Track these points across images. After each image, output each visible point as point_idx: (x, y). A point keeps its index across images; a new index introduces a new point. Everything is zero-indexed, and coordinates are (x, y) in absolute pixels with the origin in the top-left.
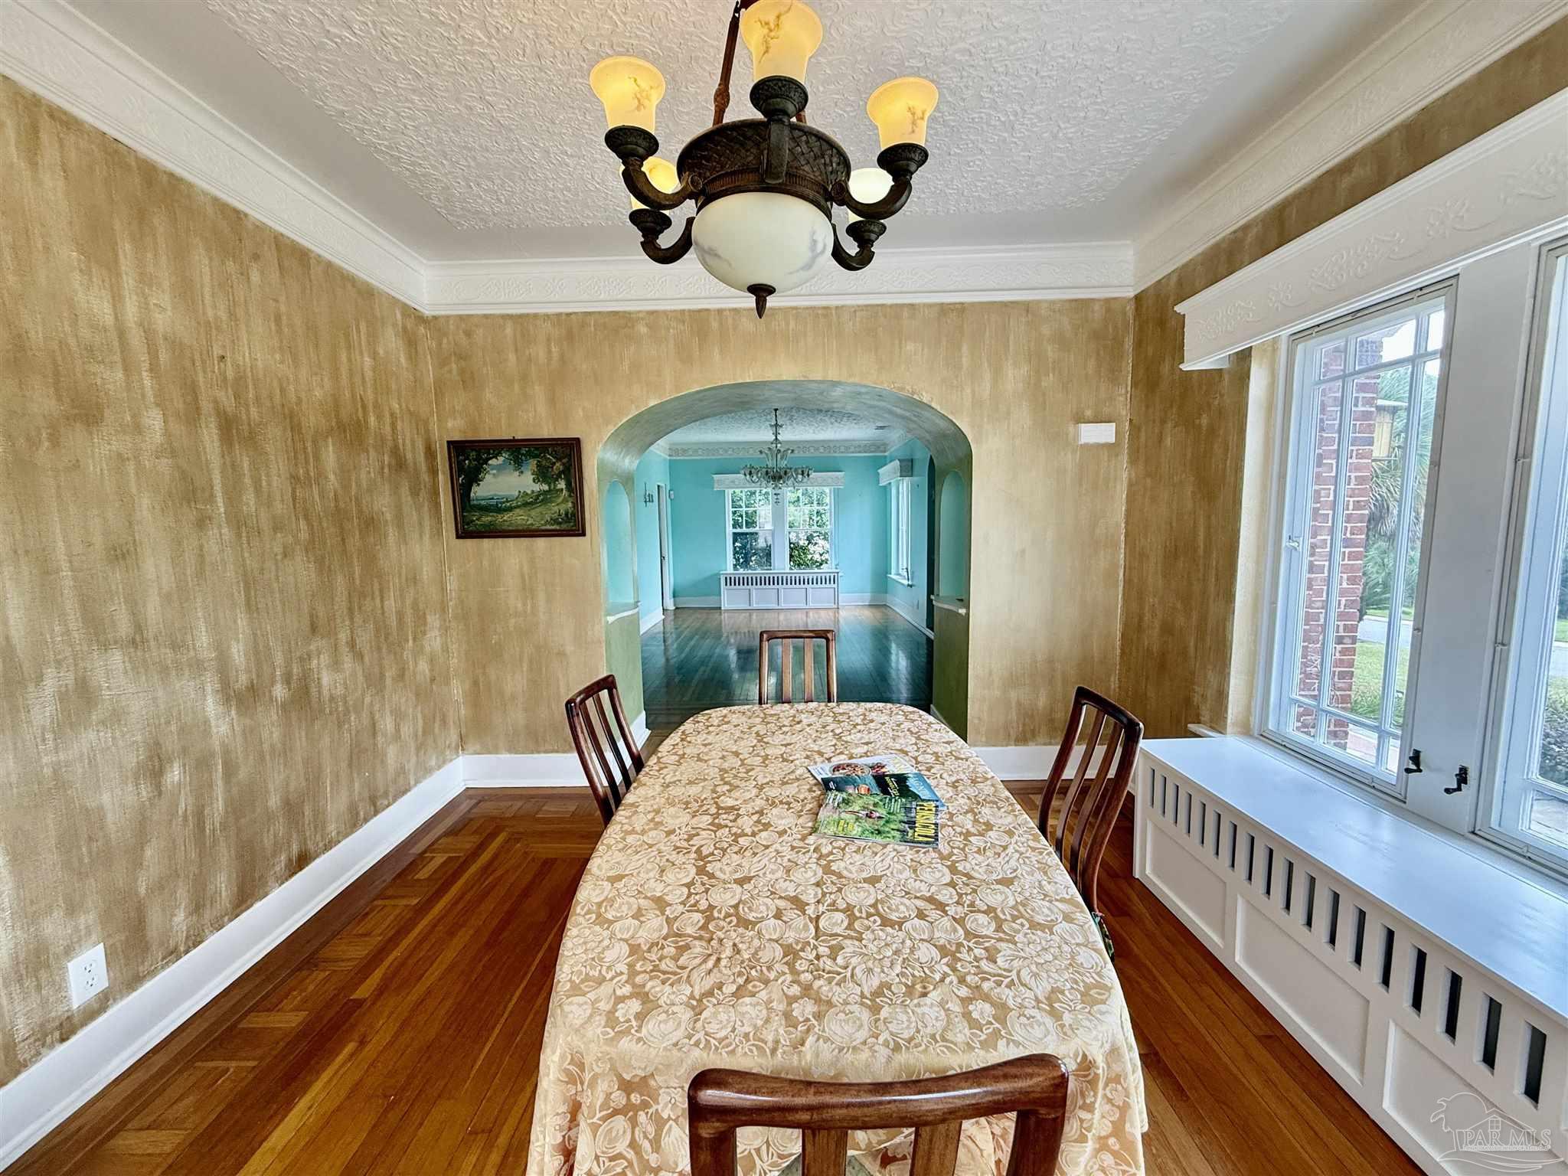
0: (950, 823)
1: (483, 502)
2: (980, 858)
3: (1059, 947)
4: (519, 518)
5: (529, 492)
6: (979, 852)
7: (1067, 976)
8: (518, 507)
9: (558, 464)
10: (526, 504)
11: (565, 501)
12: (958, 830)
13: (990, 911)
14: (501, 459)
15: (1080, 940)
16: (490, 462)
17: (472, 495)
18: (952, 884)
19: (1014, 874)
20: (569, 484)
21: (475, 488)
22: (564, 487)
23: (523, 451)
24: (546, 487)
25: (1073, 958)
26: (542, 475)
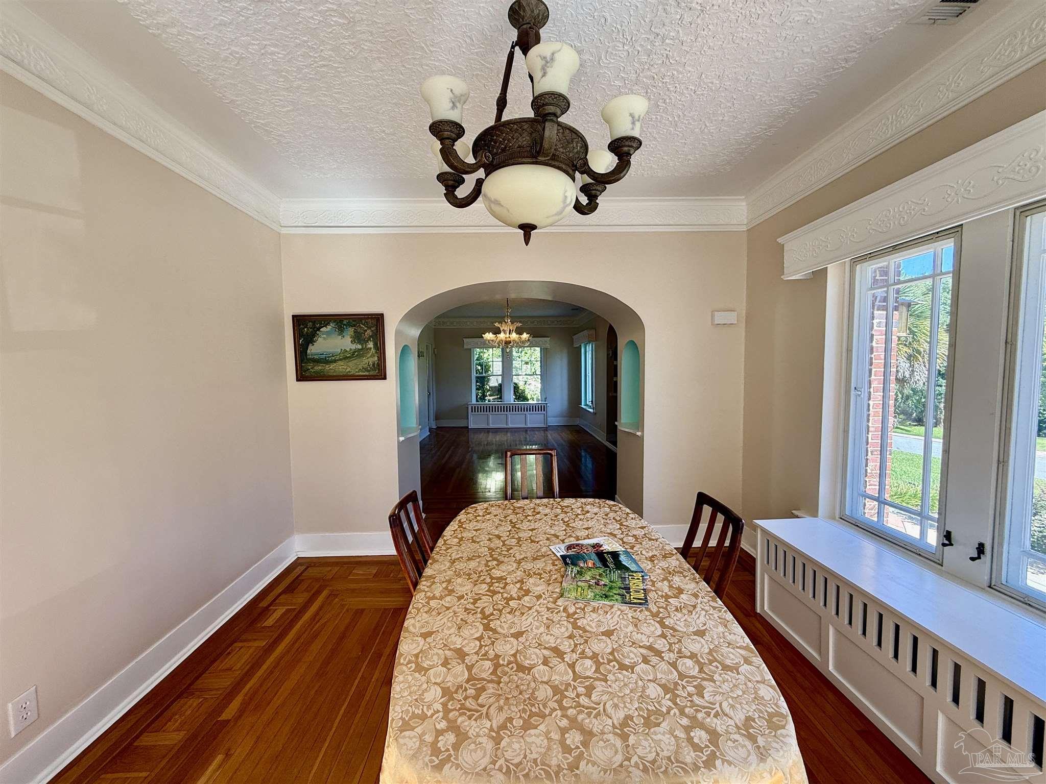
0: (653, 589)
1: (316, 357)
2: (679, 615)
3: (745, 684)
4: (340, 367)
5: (348, 350)
6: (677, 610)
7: (754, 707)
8: (340, 360)
9: (368, 331)
10: (346, 358)
11: (373, 356)
12: (660, 593)
13: (693, 656)
14: (329, 327)
15: (759, 679)
16: (321, 329)
17: (308, 351)
18: (663, 636)
19: (705, 628)
20: (375, 344)
21: (310, 347)
22: (372, 346)
23: (345, 322)
24: (360, 347)
25: (756, 693)
26: (358, 338)
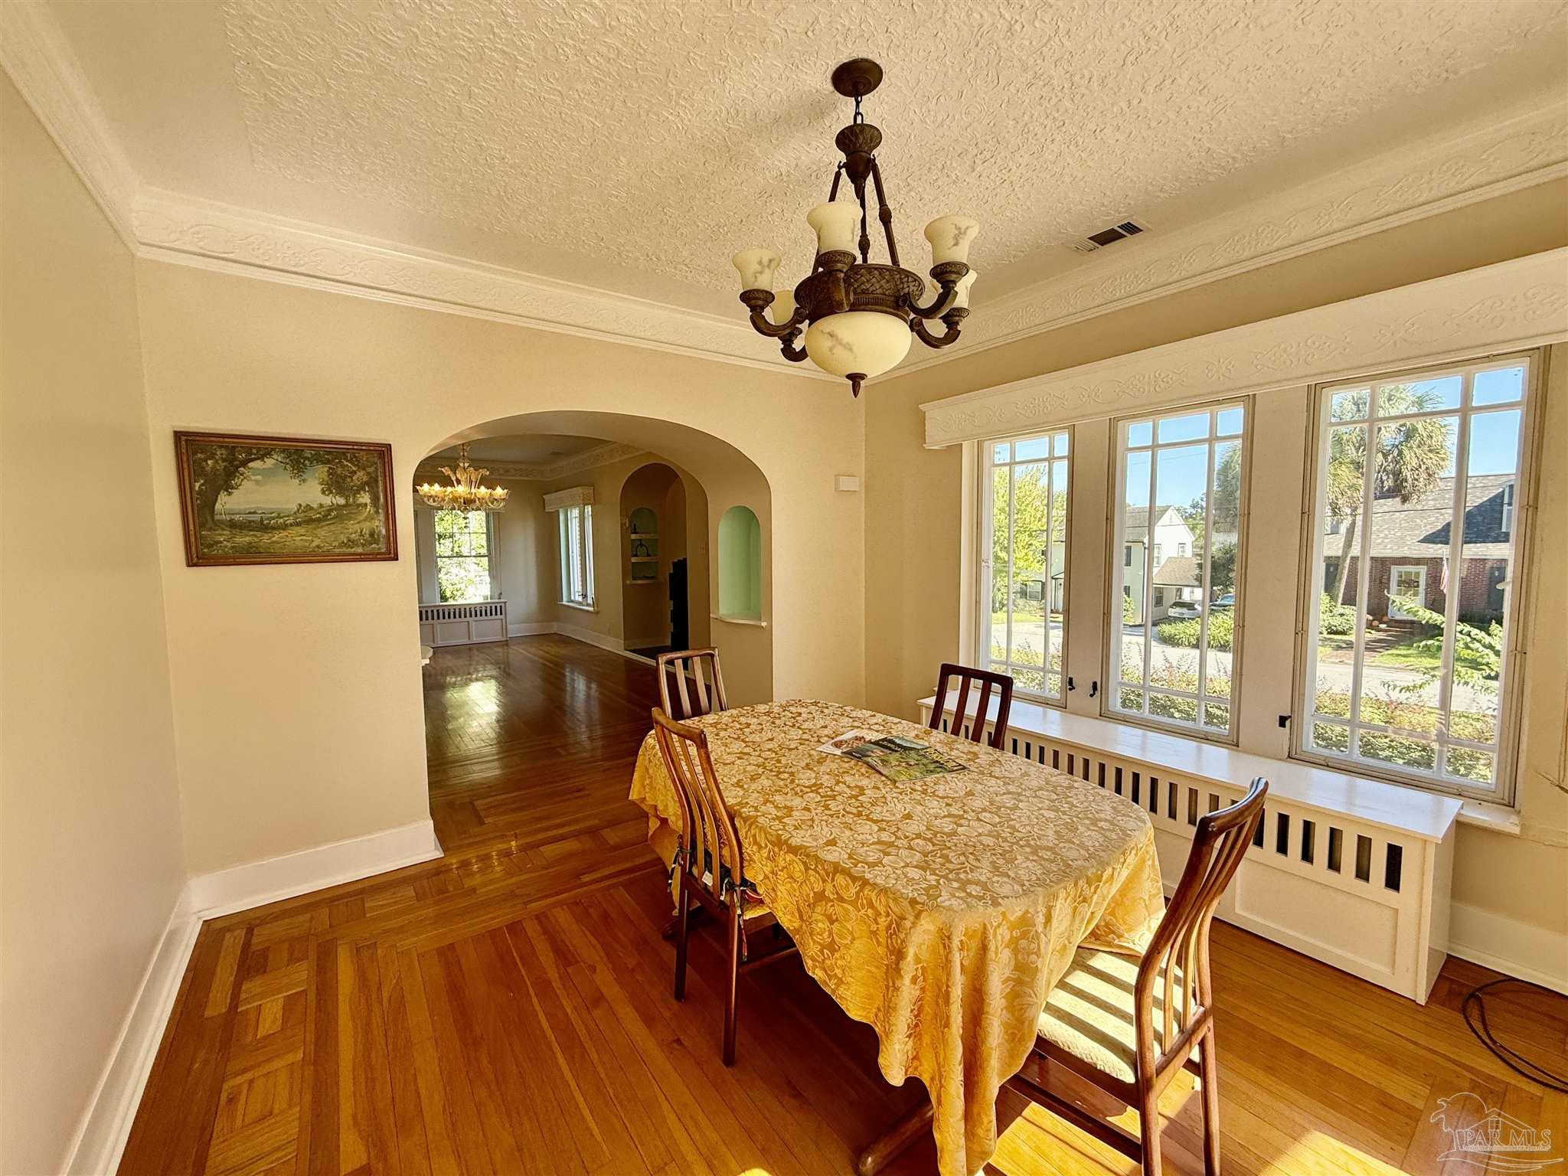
1: (237, 518)
4: (297, 538)
5: (315, 506)
8: (298, 524)
9: (360, 474)
10: (310, 521)
11: (370, 518)
14: (269, 462)
16: (251, 465)
17: (218, 506)
20: (375, 499)
21: (223, 498)
22: (368, 501)
23: (307, 454)
24: (341, 501)
26: (335, 484)
